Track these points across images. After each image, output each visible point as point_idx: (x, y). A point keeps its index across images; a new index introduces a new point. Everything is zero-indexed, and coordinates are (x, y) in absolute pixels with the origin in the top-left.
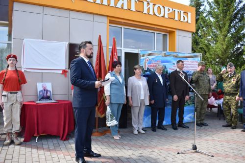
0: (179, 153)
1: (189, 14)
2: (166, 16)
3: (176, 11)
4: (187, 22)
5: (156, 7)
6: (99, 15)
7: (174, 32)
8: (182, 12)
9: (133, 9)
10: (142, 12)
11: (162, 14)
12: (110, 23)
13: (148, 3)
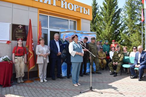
0: (81, 92)
1: (89, 10)
2: (75, 10)
3: (81, 8)
4: (87, 14)
5: (69, 4)
6: (33, 7)
7: (80, 19)
8: (84, 8)
9: (54, 4)
10: (60, 7)
11: (72, 9)
12: (40, 12)
13: (64, 2)
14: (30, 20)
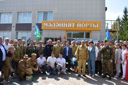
4: (96, 27)
8: (94, 24)
11: (85, 26)
13: (79, 24)
14: (60, 36)
